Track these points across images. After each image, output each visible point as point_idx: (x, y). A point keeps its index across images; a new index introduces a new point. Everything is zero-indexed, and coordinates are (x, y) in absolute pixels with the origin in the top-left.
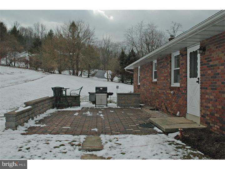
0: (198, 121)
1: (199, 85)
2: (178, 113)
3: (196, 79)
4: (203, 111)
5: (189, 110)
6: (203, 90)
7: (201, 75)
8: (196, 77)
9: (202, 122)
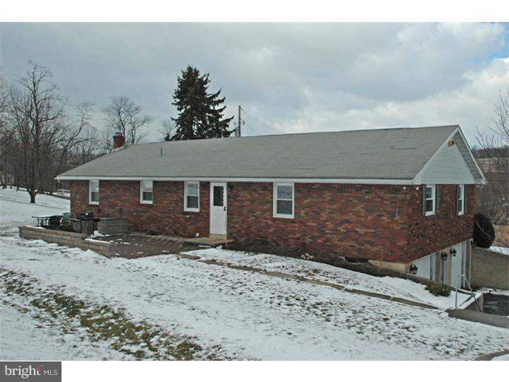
0: (225, 238)
1: (225, 213)
2: (197, 235)
3: (223, 208)
4: (230, 230)
5: (213, 230)
6: (230, 216)
7: (228, 205)
8: (222, 205)
9: (228, 238)
